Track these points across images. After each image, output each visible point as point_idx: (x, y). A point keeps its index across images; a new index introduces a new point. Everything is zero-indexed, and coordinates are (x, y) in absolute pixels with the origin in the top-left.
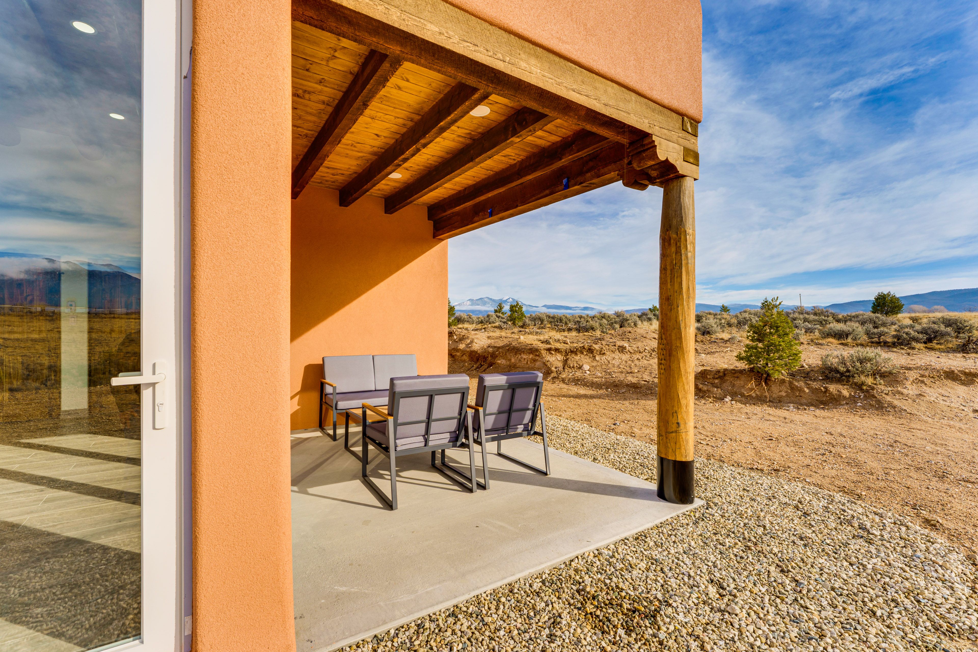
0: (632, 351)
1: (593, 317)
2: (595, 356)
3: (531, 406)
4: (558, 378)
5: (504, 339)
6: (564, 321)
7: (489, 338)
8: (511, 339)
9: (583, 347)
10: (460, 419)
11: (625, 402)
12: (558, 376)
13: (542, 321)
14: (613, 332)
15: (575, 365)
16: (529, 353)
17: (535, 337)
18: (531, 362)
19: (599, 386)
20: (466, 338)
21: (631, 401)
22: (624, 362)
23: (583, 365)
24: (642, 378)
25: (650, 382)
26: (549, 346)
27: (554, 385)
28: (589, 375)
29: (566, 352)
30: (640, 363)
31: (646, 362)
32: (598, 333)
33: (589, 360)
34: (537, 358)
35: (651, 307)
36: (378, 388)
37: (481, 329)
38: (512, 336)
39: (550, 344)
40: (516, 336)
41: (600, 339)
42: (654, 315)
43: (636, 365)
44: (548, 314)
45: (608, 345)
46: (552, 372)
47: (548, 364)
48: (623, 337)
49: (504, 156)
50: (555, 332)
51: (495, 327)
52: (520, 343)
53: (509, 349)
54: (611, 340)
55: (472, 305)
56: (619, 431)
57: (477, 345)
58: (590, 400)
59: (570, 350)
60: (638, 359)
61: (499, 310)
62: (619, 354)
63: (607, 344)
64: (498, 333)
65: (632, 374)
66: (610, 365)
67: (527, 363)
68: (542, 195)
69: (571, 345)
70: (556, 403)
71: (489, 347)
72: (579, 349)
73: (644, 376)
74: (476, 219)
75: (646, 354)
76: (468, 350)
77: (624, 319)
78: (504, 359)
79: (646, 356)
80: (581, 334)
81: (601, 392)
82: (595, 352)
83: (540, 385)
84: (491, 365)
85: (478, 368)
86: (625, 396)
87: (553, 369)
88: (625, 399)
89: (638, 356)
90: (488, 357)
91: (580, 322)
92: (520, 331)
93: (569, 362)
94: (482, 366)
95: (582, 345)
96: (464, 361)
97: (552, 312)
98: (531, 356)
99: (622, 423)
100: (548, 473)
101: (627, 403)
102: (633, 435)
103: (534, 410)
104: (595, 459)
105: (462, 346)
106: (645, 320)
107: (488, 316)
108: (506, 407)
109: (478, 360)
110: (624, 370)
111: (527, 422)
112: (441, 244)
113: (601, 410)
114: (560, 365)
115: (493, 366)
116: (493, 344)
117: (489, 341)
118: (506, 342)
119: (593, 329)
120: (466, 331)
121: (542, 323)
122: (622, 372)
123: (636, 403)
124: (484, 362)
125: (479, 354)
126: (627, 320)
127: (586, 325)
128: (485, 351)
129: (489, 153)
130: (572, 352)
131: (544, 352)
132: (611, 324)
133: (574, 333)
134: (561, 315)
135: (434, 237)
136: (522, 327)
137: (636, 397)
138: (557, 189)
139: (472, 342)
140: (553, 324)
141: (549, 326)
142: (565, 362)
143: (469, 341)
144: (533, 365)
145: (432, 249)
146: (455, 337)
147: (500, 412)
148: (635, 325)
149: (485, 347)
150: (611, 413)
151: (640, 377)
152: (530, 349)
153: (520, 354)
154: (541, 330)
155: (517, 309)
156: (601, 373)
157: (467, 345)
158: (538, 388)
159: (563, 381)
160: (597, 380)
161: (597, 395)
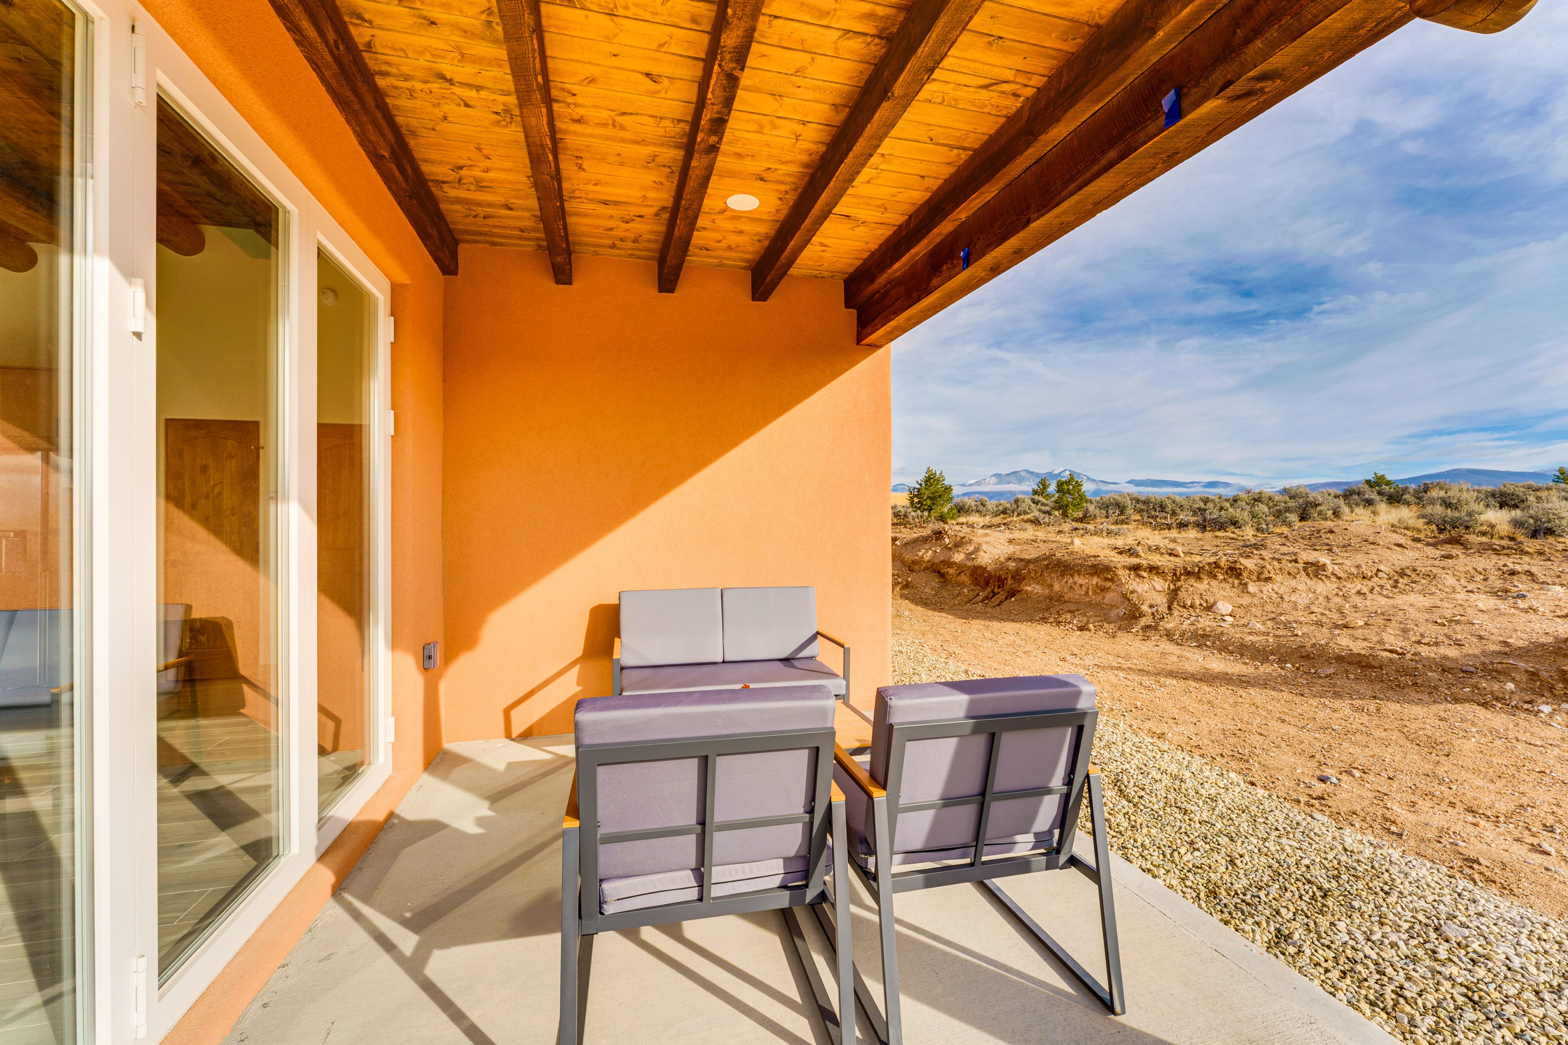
0: (1342, 575)
1: (1235, 501)
2: (1246, 584)
3: (1057, 781)
4: (1156, 629)
5: (1041, 545)
6: (1169, 509)
7: (1011, 541)
8: (1054, 546)
9: (1217, 565)
10: (812, 823)
11: (1337, 704)
12: (1157, 625)
13: (1122, 509)
14: (1285, 530)
15: (1197, 602)
16: (1091, 575)
17: (1106, 541)
18: (1095, 593)
19: (1260, 654)
20: (967, 542)
21: (1358, 703)
22: (1321, 599)
23: (1215, 603)
24: (1381, 642)
25: (1408, 656)
26: (1134, 561)
27: (1148, 643)
28: (1232, 625)
29: (1175, 574)
30: (1368, 603)
31: (1383, 601)
32: (1249, 533)
33: (1233, 593)
34: (1108, 584)
35: (1371, 477)
36: (727, 659)
37: (999, 526)
38: (1058, 538)
39: (1138, 556)
40: (1066, 539)
41: (1256, 546)
42: (1379, 493)
43: (1355, 607)
44: (1135, 495)
45: (1279, 561)
46: (1142, 615)
47: (1134, 598)
48: (1313, 540)
49: (986, 87)
50: (1149, 530)
51: (1028, 521)
52: (1072, 553)
53: (1048, 564)
54: (1284, 549)
55: (999, 483)
56: (1344, 809)
57: (986, 555)
58: (1241, 692)
59: (1185, 569)
60: (1359, 593)
61: (1041, 490)
62: (1308, 581)
63: (1273, 558)
64: (1031, 532)
65: (1350, 631)
66: (1285, 605)
67: (1087, 593)
68: (1095, 168)
69: (1187, 559)
70: (1151, 695)
71: (1010, 559)
72: (1207, 568)
73: (1385, 636)
74: (935, 281)
75: (1382, 582)
76: (969, 564)
77: (1307, 503)
78: (1038, 583)
79: (1382, 587)
80: (1209, 535)
81: (1266, 669)
82: (1245, 574)
83: (1087, 723)
84: (1012, 593)
85: (987, 598)
86: (1335, 685)
87: (1145, 608)
88: (1337, 695)
89: (1359, 587)
90: (1006, 579)
91: (1205, 510)
92: (1076, 529)
93: (1182, 594)
94: (994, 594)
95: (1213, 559)
96: (962, 585)
97: (1145, 492)
98: (1095, 580)
99: (1345, 777)
100: (1118, 1007)
101: (1344, 707)
102: (1393, 828)
103: (1067, 796)
104: (1281, 937)
105: (958, 557)
106: (1357, 504)
107: (1016, 501)
108: (972, 785)
109: (987, 583)
110: (1324, 620)
111: (1046, 828)
112: (874, 355)
113: (1274, 724)
114: (1161, 600)
115: (1017, 596)
116: (1019, 555)
117: (1011, 549)
118: (1044, 549)
119: (1234, 523)
120: (968, 530)
121: (1122, 513)
122: (1319, 624)
123: (1372, 708)
124: (999, 587)
125: (989, 573)
126: (1319, 505)
127: (1220, 516)
128: (1002, 566)
129: (924, 50)
130: (1188, 573)
131: (1123, 574)
132: (1278, 514)
133: (1192, 533)
134: (1164, 498)
135: (859, 341)
136: (1081, 520)
137: (1369, 693)
138: (1142, 136)
139: (977, 550)
140: (1145, 514)
141: (1138, 517)
142: (1173, 595)
143: (971, 548)
144: (1099, 598)
145: (855, 367)
146: (947, 541)
147: (949, 801)
148: (1337, 514)
149: (1002, 559)
150: (1305, 735)
151: (1375, 639)
152: (1093, 566)
153: (1072, 576)
154: (1119, 526)
155: (1071, 487)
156: (1264, 624)
157: (968, 555)
158: (1080, 729)
159: (1169, 635)
160: (1254, 638)
161: (1258, 677)
